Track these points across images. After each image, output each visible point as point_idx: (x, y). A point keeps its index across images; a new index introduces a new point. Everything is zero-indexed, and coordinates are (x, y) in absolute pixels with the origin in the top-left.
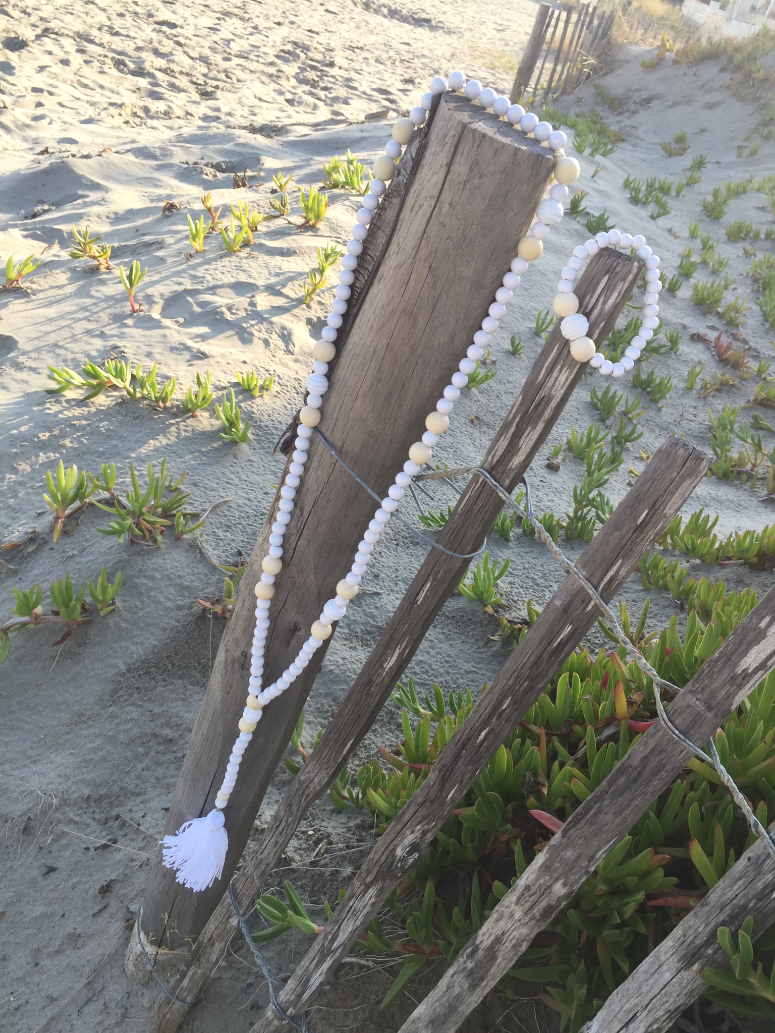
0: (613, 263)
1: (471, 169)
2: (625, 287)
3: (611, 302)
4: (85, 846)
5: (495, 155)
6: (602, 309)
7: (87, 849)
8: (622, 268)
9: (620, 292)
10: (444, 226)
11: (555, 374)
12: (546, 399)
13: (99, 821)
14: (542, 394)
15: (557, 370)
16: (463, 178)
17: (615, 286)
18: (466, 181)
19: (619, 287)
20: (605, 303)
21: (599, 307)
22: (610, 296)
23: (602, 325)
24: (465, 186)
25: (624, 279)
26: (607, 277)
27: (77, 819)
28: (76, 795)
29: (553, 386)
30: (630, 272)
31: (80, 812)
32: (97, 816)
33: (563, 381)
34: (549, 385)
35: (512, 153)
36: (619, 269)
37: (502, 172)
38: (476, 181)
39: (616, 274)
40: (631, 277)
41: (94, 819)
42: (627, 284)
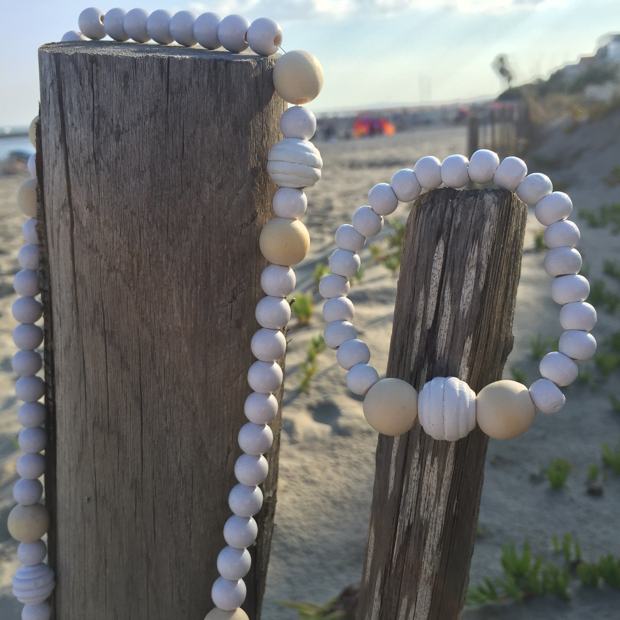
0: (443, 213)
1: (96, 129)
2: (486, 251)
3: (467, 292)
5: (126, 86)
6: (456, 313)
8: (465, 215)
9: (479, 266)
10: (97, 251)
11: (414, 473)
12: (414, 531)
14: (404, 521)
15: (415, 463)
16: (88, 151)
17: (464, 257)
18: (96, 154)
19: (473, 256)
20: (456, 298)
21: (447, 310)
22: (462, 281)
23: (468, 346)
24: (97, 162)
25: (477, 236)
26: (441, 245)
29: (418, 500)
30: (483, 218)
33: (434, 485)
34: (411, 498)
35: (156, 71)
36: (458, 220)
37: (152, 114)
38: (113, 147)
39: (457, 231)
40: (489, 227)
42: (487, 243)
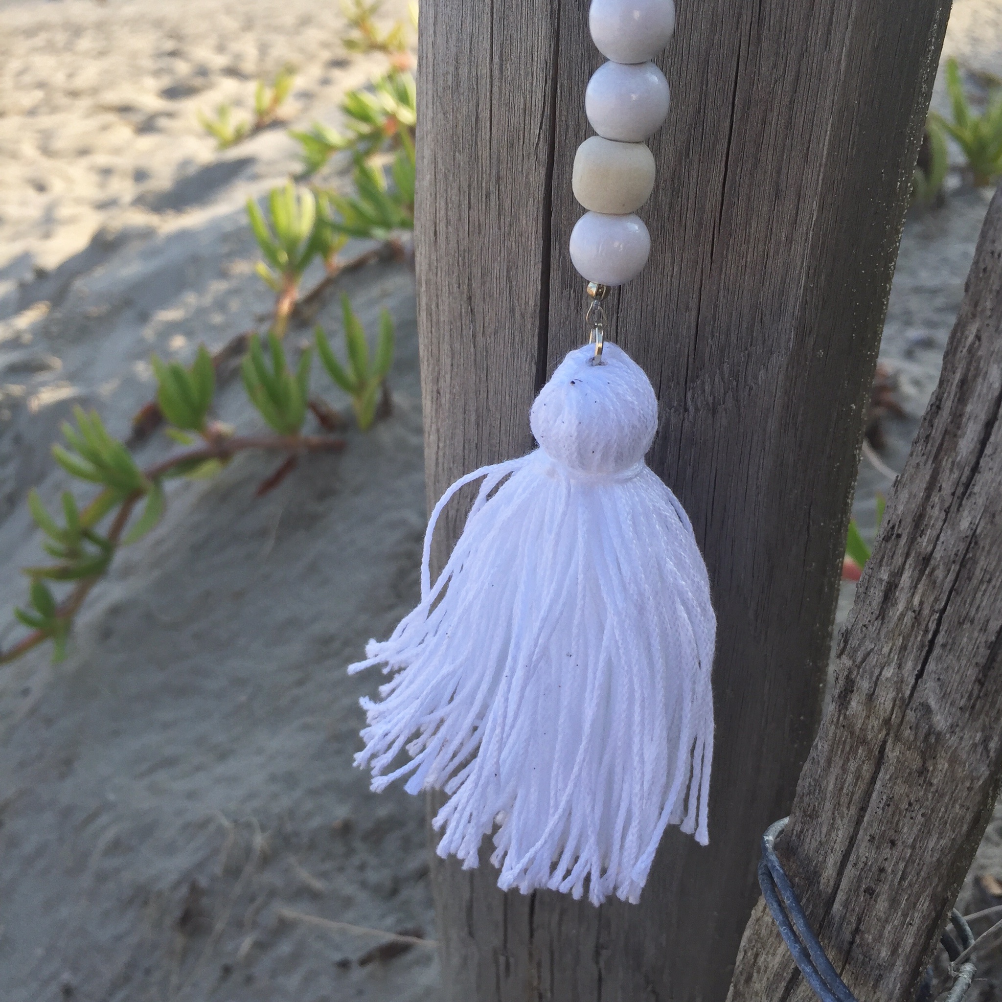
4: (338, 957)
7: (344, 965)
13: (376, 890)
27: (318, 884)
28: (316, 822)
31: (328, 866)
32: (372, 876)
41: (364, 885)
